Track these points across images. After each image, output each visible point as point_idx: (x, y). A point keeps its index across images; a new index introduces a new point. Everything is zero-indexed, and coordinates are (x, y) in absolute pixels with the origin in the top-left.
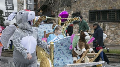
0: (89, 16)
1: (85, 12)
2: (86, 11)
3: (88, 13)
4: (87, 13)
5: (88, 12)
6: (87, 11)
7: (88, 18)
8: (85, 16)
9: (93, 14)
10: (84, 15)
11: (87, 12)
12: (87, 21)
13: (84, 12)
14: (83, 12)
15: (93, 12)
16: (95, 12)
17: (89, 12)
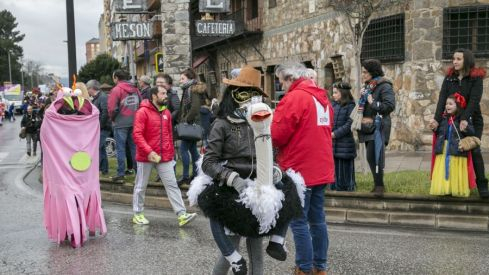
0: (445, 31)
1: (428, 14)
2: (431, 11)
3: (438, 21)
4: (437, 19)
5: (441, 16)
6: (436, 8)
7: (440, 42)
8: (425, 31)
9: (463, 24)
10: (422, 26)
11: (434, 13)
12: (434, 51)
13: (421, 16)
14: (419, 14)
15: (464, 16)
16: (473, 15)
17: (444, 15)
